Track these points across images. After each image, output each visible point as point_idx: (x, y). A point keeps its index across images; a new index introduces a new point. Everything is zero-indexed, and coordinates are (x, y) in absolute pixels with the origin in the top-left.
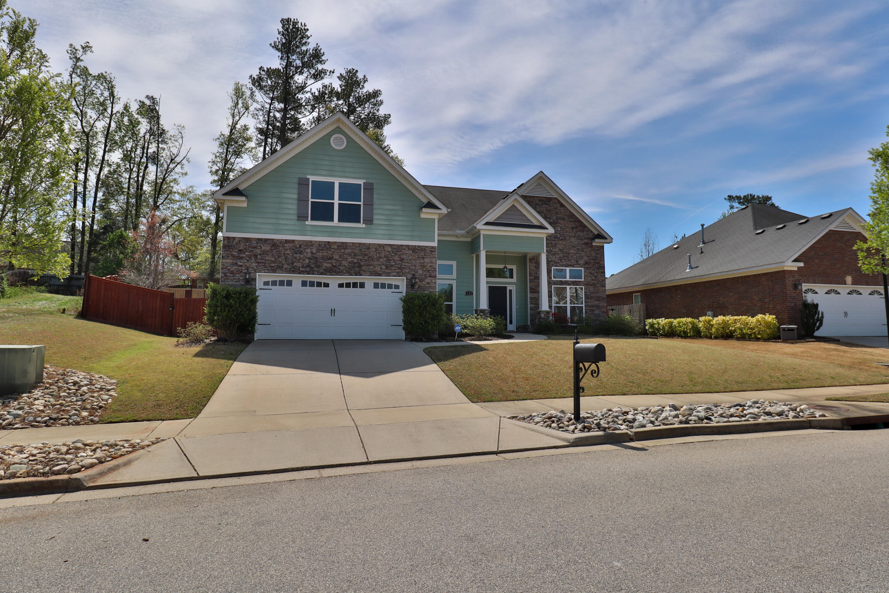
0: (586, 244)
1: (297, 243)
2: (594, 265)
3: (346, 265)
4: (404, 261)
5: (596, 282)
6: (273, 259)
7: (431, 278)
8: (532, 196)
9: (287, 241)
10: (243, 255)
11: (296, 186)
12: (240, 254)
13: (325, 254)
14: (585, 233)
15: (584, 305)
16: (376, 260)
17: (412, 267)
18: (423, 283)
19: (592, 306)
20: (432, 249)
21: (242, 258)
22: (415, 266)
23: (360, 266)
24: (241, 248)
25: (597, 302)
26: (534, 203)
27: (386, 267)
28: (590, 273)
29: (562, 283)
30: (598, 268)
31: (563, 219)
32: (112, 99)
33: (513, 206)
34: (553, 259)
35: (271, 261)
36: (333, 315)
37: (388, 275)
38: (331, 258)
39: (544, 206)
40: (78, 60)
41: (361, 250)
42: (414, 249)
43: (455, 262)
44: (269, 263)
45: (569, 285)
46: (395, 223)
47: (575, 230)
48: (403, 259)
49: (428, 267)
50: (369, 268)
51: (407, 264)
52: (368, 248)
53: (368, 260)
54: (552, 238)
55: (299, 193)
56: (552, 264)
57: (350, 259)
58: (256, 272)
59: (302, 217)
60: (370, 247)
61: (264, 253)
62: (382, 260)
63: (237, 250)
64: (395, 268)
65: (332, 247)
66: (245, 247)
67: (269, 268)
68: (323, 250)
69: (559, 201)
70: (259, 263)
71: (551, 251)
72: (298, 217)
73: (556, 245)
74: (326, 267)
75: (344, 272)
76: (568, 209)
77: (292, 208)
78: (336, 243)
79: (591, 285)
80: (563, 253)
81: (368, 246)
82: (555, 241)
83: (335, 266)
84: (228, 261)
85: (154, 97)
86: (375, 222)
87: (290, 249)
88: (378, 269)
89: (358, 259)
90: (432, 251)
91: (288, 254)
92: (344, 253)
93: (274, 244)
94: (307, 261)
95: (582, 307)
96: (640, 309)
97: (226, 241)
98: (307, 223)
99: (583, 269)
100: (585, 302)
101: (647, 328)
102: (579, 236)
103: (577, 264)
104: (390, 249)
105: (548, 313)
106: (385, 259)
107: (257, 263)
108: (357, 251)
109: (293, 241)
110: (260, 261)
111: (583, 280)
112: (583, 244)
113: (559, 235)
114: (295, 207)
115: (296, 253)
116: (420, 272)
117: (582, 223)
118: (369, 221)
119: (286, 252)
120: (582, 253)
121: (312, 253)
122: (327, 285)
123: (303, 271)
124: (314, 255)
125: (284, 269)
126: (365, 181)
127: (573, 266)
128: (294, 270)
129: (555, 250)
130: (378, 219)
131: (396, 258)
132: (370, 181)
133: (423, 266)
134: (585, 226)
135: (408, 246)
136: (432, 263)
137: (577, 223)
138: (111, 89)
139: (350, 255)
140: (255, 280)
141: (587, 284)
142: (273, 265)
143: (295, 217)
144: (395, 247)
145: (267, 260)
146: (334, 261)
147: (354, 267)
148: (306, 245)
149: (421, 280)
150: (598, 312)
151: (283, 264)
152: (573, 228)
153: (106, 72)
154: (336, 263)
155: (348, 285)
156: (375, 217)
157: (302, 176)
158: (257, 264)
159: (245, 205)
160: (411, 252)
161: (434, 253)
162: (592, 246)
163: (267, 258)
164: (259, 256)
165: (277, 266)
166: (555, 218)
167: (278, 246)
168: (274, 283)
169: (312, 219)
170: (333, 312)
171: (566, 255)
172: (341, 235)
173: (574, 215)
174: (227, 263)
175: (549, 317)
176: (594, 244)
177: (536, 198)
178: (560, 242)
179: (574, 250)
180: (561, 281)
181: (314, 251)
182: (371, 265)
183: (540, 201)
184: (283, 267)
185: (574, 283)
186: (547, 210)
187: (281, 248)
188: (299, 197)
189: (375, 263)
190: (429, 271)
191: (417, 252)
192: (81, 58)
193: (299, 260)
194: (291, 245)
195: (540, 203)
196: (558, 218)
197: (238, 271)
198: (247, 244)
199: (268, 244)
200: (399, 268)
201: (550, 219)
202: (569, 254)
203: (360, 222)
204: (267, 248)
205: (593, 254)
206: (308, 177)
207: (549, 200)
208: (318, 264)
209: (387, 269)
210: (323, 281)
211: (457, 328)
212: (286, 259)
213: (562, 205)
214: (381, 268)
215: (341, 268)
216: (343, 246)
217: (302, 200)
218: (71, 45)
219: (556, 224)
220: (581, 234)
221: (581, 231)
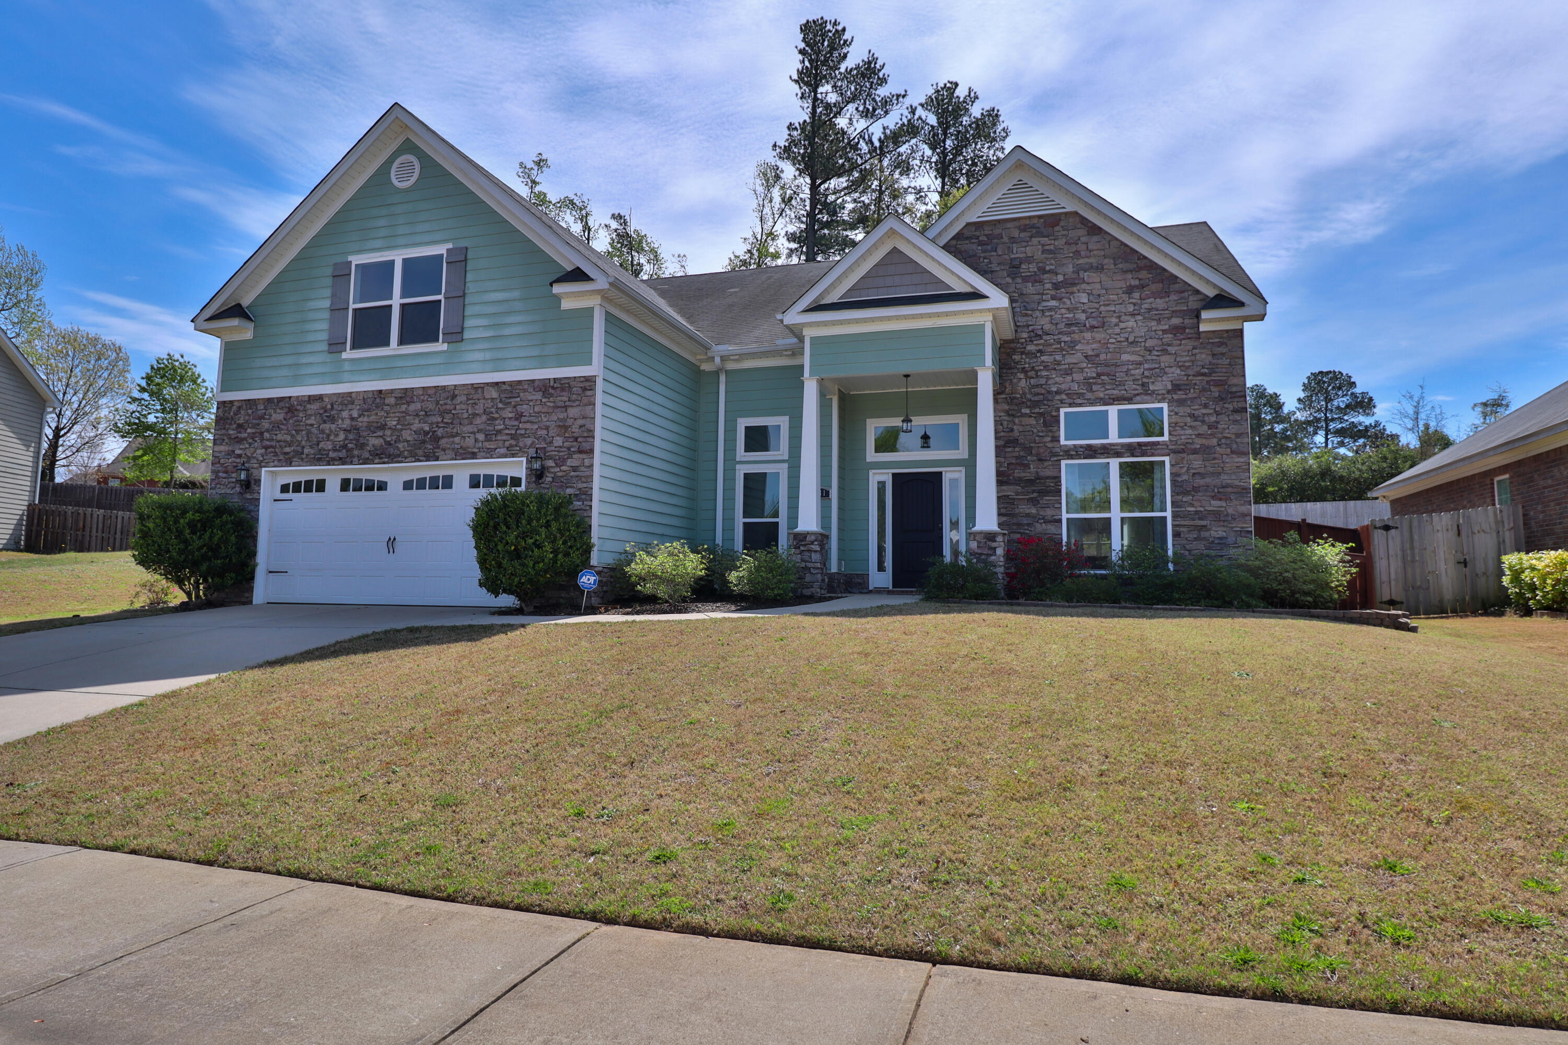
0: (1176, 330)
1: (327, 400)
2: (1204, 390)
3: (409, 438)
4: (523, 419)
5: (1214, 441)
6: (288, 438)
7: (582, 456)
8: (999, 221)
9: (312, 399)
10: (244, 435)
11: (329, 281)
12: (240, 432)
13: (373, 418)
14: (1173, 297)
15: (1168, 514)
16: (466, 422)
17: (540, 433)
18: (563, 468)
19: (1200, 515)
20: (587, 384)
21: (245, 439)
22: (547, 428)
23: (436, 439)
24: (241, 421)
25: (1215, 503)
26: (1006, 239)
27: (486, 435)
28: (1192, 416)
29: (1091, 452)
30: (1221, 399)
31: (1100, 268)
32: (586, 234)
33: (895, 250)
34: (1063, 387)
35: (285, 441)
36: (391, 550)
37: (490, 453)
38: (383, 427)
39: (1035, 241)
40: (534, 182)
41: (437, 403)
42: (546, 387)
43: (787, 418)
44: (281, 446)
45: (1118, 455)
46: (507, 331)
47: (1136, 295)
48: (521, 415)
49: (575, 429)
50: (453, 442)
51: (528, 426)
52: (454, 397)
53: (452, 423)
54: (1061, 326)
55: (333, 296)
56: (1062, 401)
57: (416, 425)
58: (261, 467)
59: (336, 346)
60: (457, 392)
61: (277, 426)
62: (478, 421)
63: (235, 426)
64: (505, 438)
65: (387, 401)
66: (247, 418)
67: (281, 457)
68: (368, 410)
69: (1084, 221)
70: (266, 448)
71: (1059, 363)
72: (330, 345)
73: (1073, 344)
74: (373, 446)
75: (406, 453)
76: (1117, 239)
77: (320, 329)
78: (392, 391)
79: (1195, 452)
80: (1098, 365)
81: (451, 393)
82: (1068, 334)
83: (389, 443)
84: (222, 448)
85: (622, 214)
86: (467, 335)
87: (315, 415)
88: (469, 442)
89: (432, 424)
90: (584, 389)
91: (312, 425)
92: (406, 413)
93: (289, 406)
94: (342, 436)
95: (1165, 518)
96: (1499, 523)
97: (221, 410)
98: (344, 355)
99: (1165, 406)
100: (1173, 503)
101: (1506, 581)
102: (1149, 310)
103: (1146, 392)
104: (495, 394)
105: (990, 536)
106: (484, 418)
107: (263, 447)
108: (430, 406)
109: (320, 398)
110: (268, 443)
111: (1166, 438)
112: (1164, 332)
113: (1082, 317)
114: (325, 326)
115: (325, 422)
116: (558, 441)
117: (1164, 270)
118: (456, 335)
119: (309, 422)
120: (1163, 358)
121: (352, 419)
122: (382, 486)
123: (333, 459)
124: (354, 423)
125: (304, 456)
126: (450, 246)
127: (1130, 400)
128: (321, 458)
129: (1069, 359)
130: (475, 327)
131: (508, 413)
132: (462, 244)
133: (564, 427)
134: (1174, 278)
135: (533, 381)
136: (583, 418)
137: (1144, 274)
138: (584, 219)
139: (417, 415)
140: (258, 482)
141: (1177, 450)
142: (287, 450)
143: (324, 347)
144: (504, 387)
145: (279, 441)
146: (388, 432)
147: (424, 442)
148: (342, 404)
149: (560, 462)
150: (1221, 534)
151: (303, 447)
152: (1130, 290)
153: (576, 194)
154: (391, 435)
155: (421, 484)
156: (468, 323)
157: (339, 259)
158: (263, 451)
159: (248, 335)
160: (538, 396)
161: (589, 393)
162: (1199, 333)
163: (279, 437)
164: (267, 435)
165: (294, 451)
166: (1070, 269)
167: (296, 410)
168: (297, 487)
169: (354, 347)
170: (391, 543)
171: (1106, 370)
172: (402, 372)
173: (1134, 251)
174: (221, 452)
175: (995, 549)
176: (1203, 328)
177: (1009, 225)
178: (1088, 335)
179: (1133, 353)
180: (1089, 447)
181: (355, 414)
182: (457, 434)
183: (1023, 229)
184: (302, 453)
185: (1131, 449)
186: (1043, 252)
187: (301, 415)
188: (332, 304)
189: (465, 429)
190: (576, 439)
191: (552, 395)
192: (537, 180)
193: (328, 436)
194: (314, 407)
195: (1022, 235)
196: (1079, 269)
197: (235, 467)
198: (250, 411)
199: (282, 408)
200: (513, 436)
201: (1057, 274)
202: (1116, 365)
203: (437, 340)
204: (278, 416)
205: (1204, 357)
206: (349, 259)
207: (1052, 221)
208: (362, 441)
209: (490, 440)
210: (377, 477)
211: (584, 579)
212: (308, 437)
213: (1095, 230)
214: (476, 440)
215: (400, 446)
216: (406, 395)
217: (338, 309)
218: (521, 164)
219: (1074, 284)
220: (1160, 303)
221: (1156, 295)
